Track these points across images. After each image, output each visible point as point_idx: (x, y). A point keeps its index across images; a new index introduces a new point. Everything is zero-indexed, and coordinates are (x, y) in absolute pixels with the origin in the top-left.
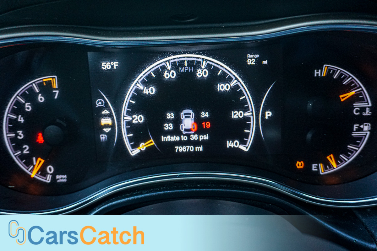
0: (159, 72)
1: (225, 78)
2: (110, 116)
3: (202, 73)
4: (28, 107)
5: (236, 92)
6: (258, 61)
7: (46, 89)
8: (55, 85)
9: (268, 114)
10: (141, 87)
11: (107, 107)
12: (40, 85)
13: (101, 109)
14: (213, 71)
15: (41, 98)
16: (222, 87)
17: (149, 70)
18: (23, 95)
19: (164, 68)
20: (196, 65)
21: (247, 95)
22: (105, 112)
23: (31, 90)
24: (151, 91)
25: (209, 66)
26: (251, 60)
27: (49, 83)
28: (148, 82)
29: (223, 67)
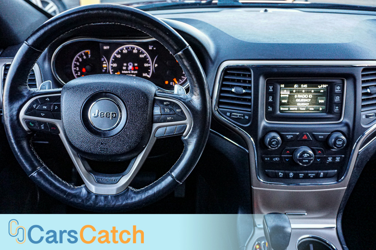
0: (122, 50)
1: (142, 53)
2: (106, 64)
3: (135, 51)
4: (80, 60)
5: (146, 58)
6: (153, 48)
7: (86, 54)
8: (89, 53)
9: (156, 65)
10: (116, 55)
11: (105, 61)
12: (84, 53)
13: (103, 61)
14: (138, 50)
15: (85, 57)
16: (141, 56)
17: (118, 49)
18: (79, 56)
19: (123, 49)
20: (133, 49)
21: (149, 59)
22: (104, 62)
23: (82, 54)
24: (119, 56)
25: (137, 49)
26: (150, 48)
27: (87, 52)
28: (118, 53)
29: (142, 49)
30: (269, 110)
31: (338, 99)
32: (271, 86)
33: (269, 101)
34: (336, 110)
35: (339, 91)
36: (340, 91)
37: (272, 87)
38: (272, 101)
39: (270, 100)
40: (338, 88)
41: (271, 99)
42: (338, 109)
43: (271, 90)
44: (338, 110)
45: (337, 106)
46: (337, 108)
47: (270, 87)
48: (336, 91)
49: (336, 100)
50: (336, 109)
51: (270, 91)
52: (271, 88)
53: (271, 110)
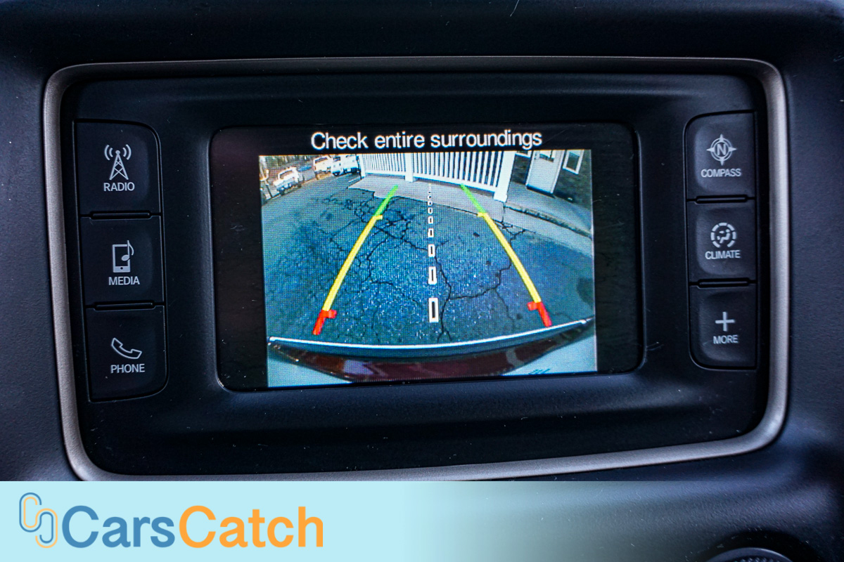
30: (115, 368)
31: (724, 247)
32: (117, 146)
33: (112, 281)
34: (718, 340)
35: (725, 179)
36: (737, 172)
37: (128, 151)
38: (136, 281)
39: (122, 274)
40: (722, 148)
41: (127, 269)
42: (732, 329)
43: (119, 179)
44: (732, 339)
45: (721, 302)
46: (725, 321)
47: (107, 151)
48: (705, 174)
49: (709, 256)
50: (719, 331)
51: (106, 187)
52: (118, 161)
53: (139, 368)
